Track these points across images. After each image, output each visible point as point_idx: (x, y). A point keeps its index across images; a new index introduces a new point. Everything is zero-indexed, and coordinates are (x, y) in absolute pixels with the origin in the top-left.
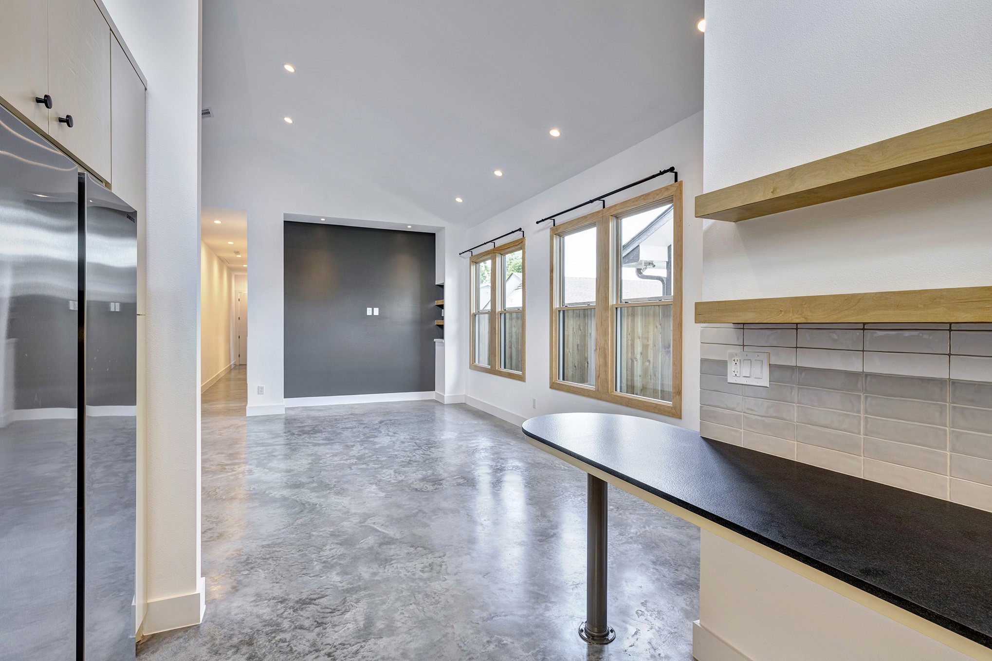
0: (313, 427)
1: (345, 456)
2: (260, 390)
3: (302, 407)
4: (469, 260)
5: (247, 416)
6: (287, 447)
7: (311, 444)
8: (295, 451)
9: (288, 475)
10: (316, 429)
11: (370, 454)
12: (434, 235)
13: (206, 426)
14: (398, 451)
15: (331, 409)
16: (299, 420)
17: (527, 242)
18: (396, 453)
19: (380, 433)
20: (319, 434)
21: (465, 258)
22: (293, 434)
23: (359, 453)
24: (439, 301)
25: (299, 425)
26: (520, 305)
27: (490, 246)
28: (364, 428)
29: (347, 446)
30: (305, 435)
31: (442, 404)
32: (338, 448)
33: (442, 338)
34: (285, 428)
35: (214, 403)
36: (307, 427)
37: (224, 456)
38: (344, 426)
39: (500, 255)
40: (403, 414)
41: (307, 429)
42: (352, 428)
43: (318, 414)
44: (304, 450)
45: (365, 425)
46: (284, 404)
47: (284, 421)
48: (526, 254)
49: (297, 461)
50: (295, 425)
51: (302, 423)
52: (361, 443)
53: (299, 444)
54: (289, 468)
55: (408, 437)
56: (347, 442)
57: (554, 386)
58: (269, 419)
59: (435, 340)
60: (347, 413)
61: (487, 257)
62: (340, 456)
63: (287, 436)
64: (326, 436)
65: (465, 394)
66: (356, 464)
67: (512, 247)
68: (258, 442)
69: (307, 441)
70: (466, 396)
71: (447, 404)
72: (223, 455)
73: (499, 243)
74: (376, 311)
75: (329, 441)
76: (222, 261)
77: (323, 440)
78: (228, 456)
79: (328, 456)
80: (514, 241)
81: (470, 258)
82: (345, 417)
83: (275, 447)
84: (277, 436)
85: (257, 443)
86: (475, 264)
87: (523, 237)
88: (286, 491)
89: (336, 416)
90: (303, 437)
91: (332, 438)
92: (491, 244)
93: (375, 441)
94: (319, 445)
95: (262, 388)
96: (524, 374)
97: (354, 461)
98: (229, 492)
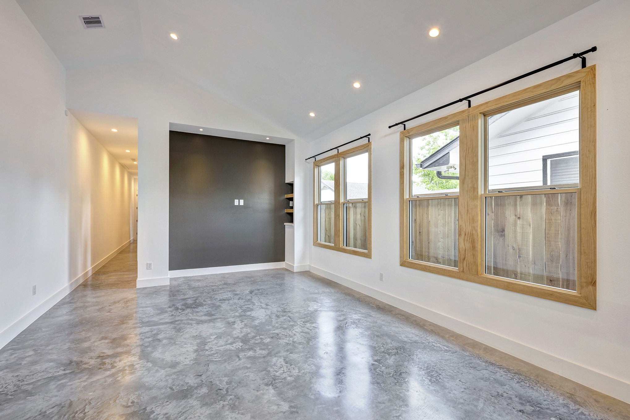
0: (194, 299)
1: (229, 337)
2: (148, 266)
3: (184, 277)
4: (312, 164)
5: (137, 288)
6: (173, 326)
7: (194, 322)
8: (179, 332)
9: (174, 373)
10: (197, 301)
11: (253, 334)
12: (284, 146)
13: (98, 300)
14: (277, 328)
15: (207, 278)
16: (181, 292)
17: (373, 146)
18: (276, 331)
19: (254, 305)
20: (200, 308)
21: (309, 163)
22: (177, 309)
23: (241, 332)
24: (289, 195)
25: (182, 297)
26: (365, 196)
27: (335, 152)
28: (239, 299)
29: (229, 323)
30: (188, 310)
31: (292, 273)
32: (220, 326)
33: (292, 221)
34: (170, 301)
35: (112, 274)
36: (189, 299)
37: (108, 343)
38: (221, 298)
39: (343, 159)
40: (266, 283)
41: (190, 301)
42: (229, 300)
43: (197, 284)
44: (188, 330)
45: (239, 296)
46: (169, 276)
47: (168, 293)
48: (372, 156)
49: (182, 347)
50: (179, 298)
51: (184, 294)
52: (240, 318)
53: (183, 322)
54: (174, 359)
55: (280, 309)
56: (228, 318)
57: (403, 264)
58: (155, 291)
59: (285, 224)
60: (221, 283)
61: (332, 160)
62: (224, 337)
63: (171, 312)
64: (207, 310)
65: (308, 264)
66: (242, 350)
67: (357, 151)
68: (144, 320)
69: (190, 318)
70: (310, 266)
71: (296, 272)
72: (107, 341)
73: (341, 149)
74: (242, 202)
75: (211, 317)
76: (123, 167)
77: (205, 315)
78: (111, 342)
79: (213, 337)
80: (359, 146)
81: (314, 162)
82: (220, 287)
83: (161, 327)
84: (162, 311)
85: (143, 323)
86: (317, 167)
87: (369, 142)
88: (170, 405)
89: (212, 286)
90: (186, 312)
91: (213, 313)
92: (336, 151)
93: (252, 315)
94: (202, 322)
95: (150, 264)
96: (370, 252)
97: (239, 344)
98: (102, 411)
